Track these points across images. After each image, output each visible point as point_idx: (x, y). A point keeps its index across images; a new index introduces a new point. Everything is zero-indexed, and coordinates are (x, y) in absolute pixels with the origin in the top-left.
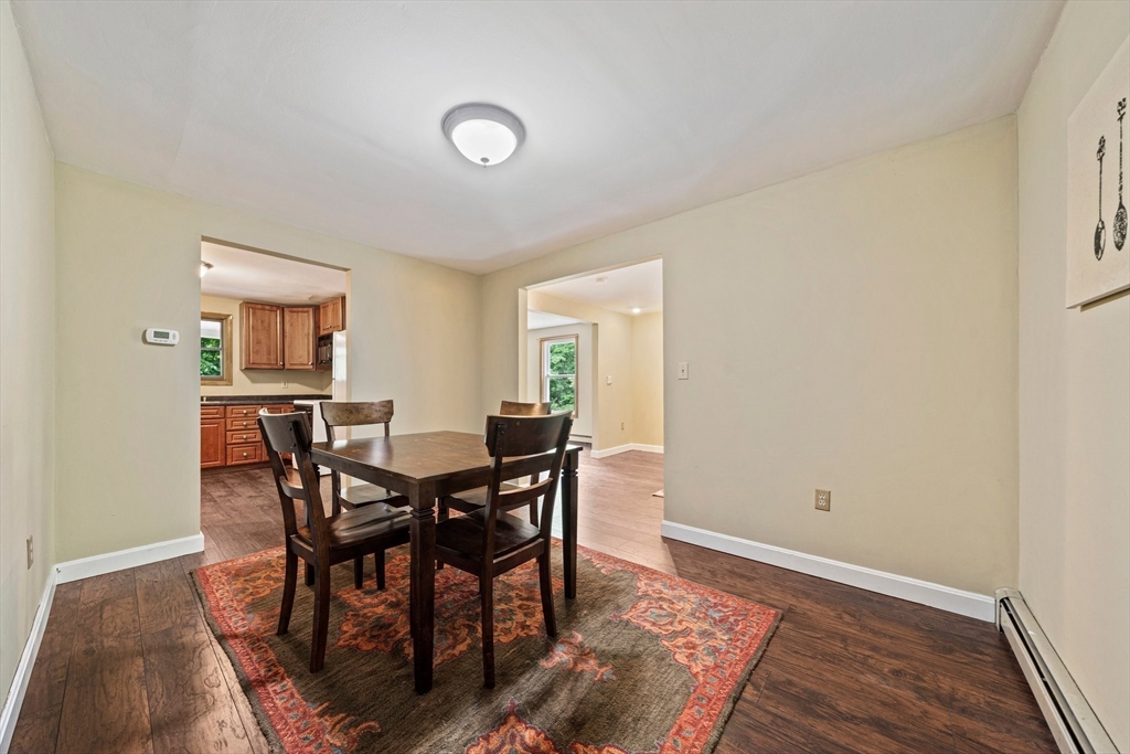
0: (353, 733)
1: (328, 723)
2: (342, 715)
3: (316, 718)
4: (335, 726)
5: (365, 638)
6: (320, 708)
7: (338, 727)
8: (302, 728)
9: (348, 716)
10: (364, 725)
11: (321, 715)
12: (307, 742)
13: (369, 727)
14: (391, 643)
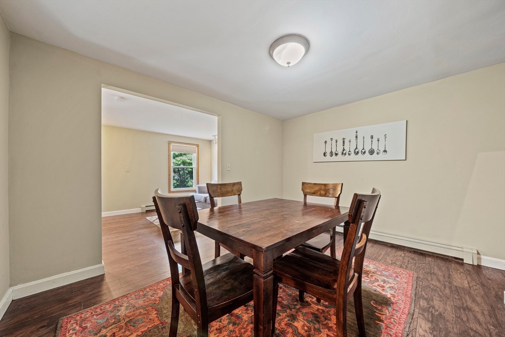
0: (380, 308)
1: (383, 317)
2: (376, 314)
3: (385, 322)
4: (382, 314)
5: (329, 322)
6: (380, 323)
7: (382, 313)
8: (392, 325)
9: (376, 312)
10: (374, 305)
11: (382, 321)
12: (395, 321)
13: (374, 303)
14: (327, 309)
